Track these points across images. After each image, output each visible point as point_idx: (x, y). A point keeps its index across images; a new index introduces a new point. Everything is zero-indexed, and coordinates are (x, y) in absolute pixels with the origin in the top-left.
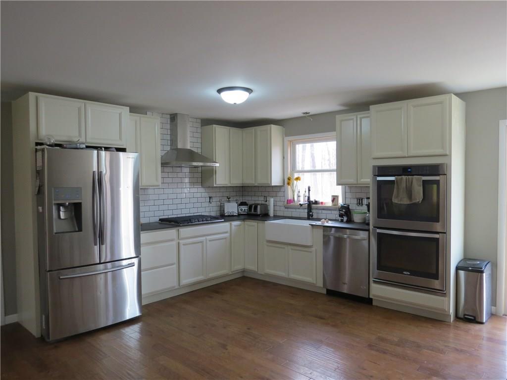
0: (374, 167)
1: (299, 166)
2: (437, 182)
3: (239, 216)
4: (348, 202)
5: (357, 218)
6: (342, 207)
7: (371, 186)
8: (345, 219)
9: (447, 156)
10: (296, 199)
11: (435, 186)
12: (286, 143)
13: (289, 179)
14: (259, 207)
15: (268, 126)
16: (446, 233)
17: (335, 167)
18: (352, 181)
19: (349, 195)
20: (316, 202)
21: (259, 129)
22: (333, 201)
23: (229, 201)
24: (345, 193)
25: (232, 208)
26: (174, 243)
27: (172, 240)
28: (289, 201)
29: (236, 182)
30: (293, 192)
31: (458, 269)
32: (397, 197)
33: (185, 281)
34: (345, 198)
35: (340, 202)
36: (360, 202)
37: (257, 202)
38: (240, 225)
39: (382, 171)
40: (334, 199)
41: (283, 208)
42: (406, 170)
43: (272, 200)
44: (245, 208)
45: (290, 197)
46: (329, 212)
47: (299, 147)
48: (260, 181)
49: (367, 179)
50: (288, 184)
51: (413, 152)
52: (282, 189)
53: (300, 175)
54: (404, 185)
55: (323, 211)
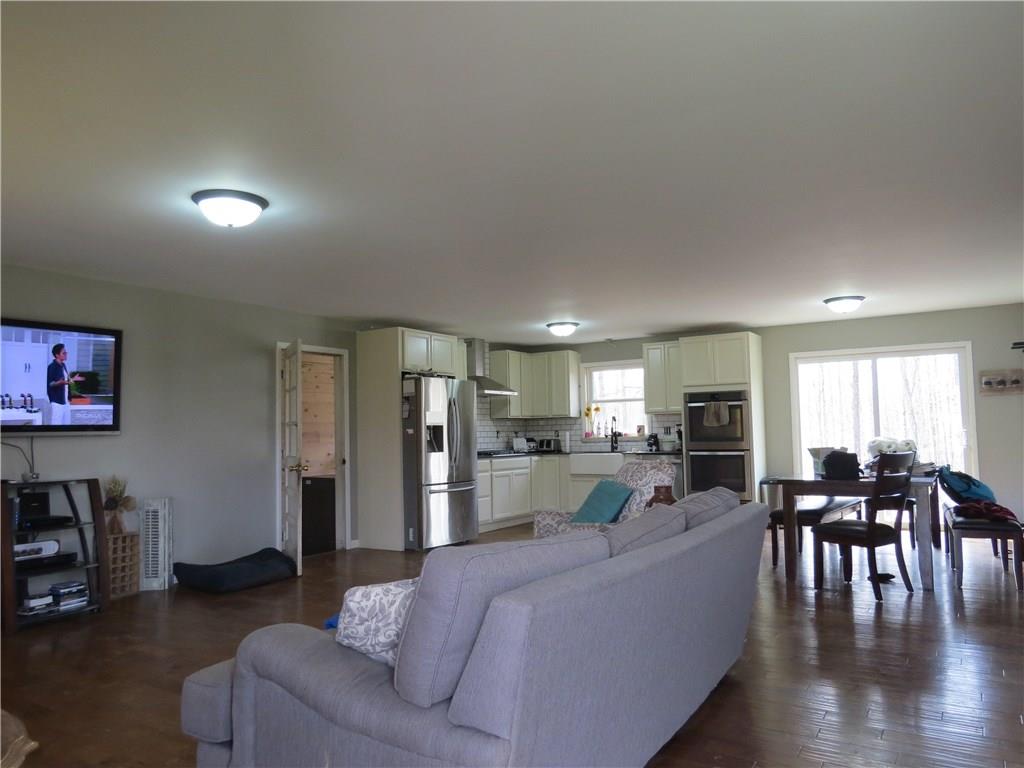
0: (685, 394)
1: (597, 396)
2: (740, 407)
3: (529, 453)
4: (655, 432)
5: (667, 447)
6: (651, 436)
7: (683, 413)
8: (654, 448)
9: (748, 384)
10: (595, 432)
11: (738, 411)
12: (582, 370)
13: (589, 410)
14: (552, 442)
15: (565, 352)
16: (749, 450)
17: (642, 396)
18: (661, 409)
19: (655, 425)
20: (620, 434)
21: (554, 354)
22: (639, 432)
23: (517, 437)
24: (651, 422)
25: (520, 443)
26: (488, 474)
27: (487, 471)
28: (587, 435)
29: (527, 414)
30: (592, 423)
31: (761, 483)
32: (708, 420)
33: (498, 516)
34: (651, 427)
35: (647, 432)
36: (668, 431)
37: (548, 438)
38: (538, 461)
39: (692, 397)
40: (640, 429)
41: (580, 443)
42: (714, 397)
43: (568, 433)
44: (532, 444)
45: (588, 429)
46: (634, 443)
47: (596, 375)
48: (556, 412)
49: (678, 406)
50: (587, 415)
51: (719, 381)
52: (579, 422)
53: (599, 405)
54: (712, 410)
55: (629, 443)
